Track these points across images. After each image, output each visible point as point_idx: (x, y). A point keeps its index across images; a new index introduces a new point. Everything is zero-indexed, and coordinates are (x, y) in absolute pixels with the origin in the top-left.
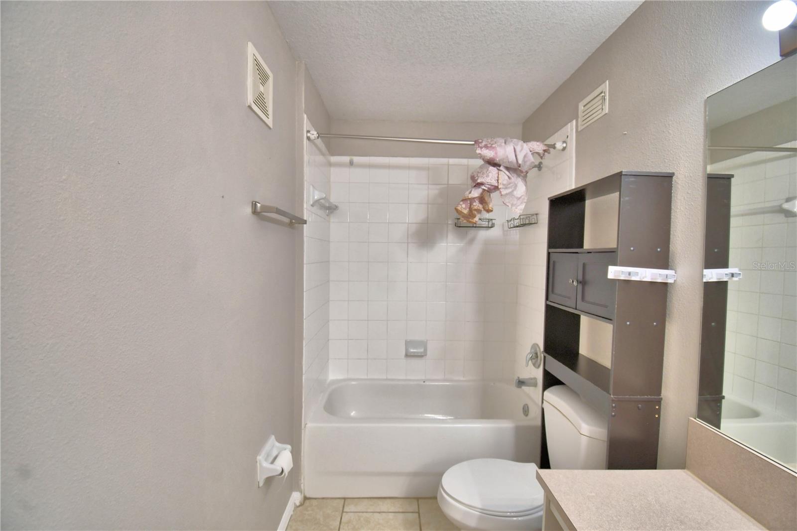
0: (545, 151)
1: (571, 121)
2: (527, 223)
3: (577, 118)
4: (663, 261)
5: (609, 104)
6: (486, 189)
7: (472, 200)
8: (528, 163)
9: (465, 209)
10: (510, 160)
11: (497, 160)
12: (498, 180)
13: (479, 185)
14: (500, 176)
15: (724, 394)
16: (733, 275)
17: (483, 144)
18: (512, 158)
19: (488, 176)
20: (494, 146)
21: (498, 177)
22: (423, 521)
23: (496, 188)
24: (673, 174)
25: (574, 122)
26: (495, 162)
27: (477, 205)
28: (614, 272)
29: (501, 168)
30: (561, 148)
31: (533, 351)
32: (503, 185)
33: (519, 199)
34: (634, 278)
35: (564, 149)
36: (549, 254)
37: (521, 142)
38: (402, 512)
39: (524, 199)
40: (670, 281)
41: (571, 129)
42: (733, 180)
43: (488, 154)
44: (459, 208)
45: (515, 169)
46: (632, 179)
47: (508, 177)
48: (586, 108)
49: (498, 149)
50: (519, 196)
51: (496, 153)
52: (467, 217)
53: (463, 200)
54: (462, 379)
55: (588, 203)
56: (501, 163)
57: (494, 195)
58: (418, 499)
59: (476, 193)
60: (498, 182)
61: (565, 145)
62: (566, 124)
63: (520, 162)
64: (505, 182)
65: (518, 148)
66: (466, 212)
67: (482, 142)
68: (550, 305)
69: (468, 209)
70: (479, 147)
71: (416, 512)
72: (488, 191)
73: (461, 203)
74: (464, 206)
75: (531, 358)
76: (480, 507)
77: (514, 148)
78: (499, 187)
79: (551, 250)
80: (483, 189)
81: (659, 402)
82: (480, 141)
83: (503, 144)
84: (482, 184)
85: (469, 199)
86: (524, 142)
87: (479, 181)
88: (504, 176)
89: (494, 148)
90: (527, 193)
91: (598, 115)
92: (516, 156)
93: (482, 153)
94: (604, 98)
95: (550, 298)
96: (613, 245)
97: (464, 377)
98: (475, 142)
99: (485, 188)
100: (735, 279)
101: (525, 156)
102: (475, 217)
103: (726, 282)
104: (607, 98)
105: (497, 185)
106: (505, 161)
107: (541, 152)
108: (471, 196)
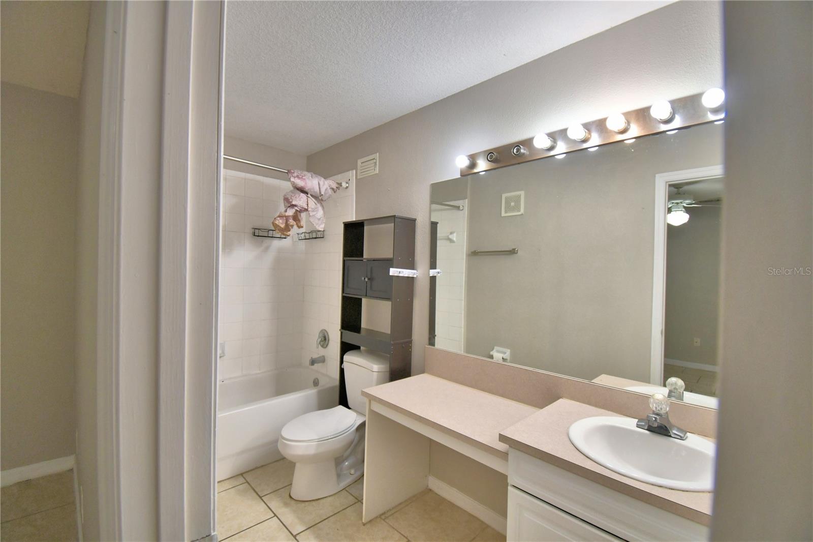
0: (337, 188)
1: (352, 169)
2: (313, 237)
3: (356, 169)
4: (412, 266)
5: (379, 167)
6: (299, 210)
7: (287, 218)
8: (327, 195)
9: (282, 224)
10: (315, 191)
11: (306, 189)
12: (308, 205)
13: (293, 206)
14: (309, 201)
15: (436, 334)
16: (438, 273)
17: (295, 174)
18: (317, 189)
19: (300, 200)
20: (304, 177)
21: (307, 202)
22: (253, 486)
23: (306, 210)
24: (416, 219)
25: (354, 171)
26: (305, 190)
27: (291, 222)
28: (393, 272)
29: (309, 195)
30: (345, 187)
31: (321, 335)
32: (312, 209)
33: (319, 219)
34: (401, 275)
35: (347, 187)
36: (344, 261)
37: (323, 179)
38: (232, 488)
39: (323, 220)
40: (415, 276)
41: (352, 174)
42: (438, 225)
43: (300, 183)
44: (277, 222)
45: (318, 198)
46: (400, 220)
47: (315, 203)
48: (364, 164)
49: (307, 181)
50: (319, 218)
51: (306, 183)
52: (282, 231)
53: (279, 216)
54: (259, 372)
55: (366, 228)
56: (309, 191)
57: (303, 215)
58: (242, 474)
59: (290, 212)
60: (308, 206)
61: (347, 185)
62: (348, 170)
63: (323, 193)
64: (313, 207)
65: (321, 183)
66: (283, 226)
67: (294, 173)
68: (346, 297)
69: (284, 224)
70: (292, 176)
71: (245, 483)
72: (299, 212)
73: (278, 218)
74: (281, 221)
75: (321, 341)
76: (317, 438)
77: (319, 183)
78: (309, 210)
79: (346, 259)
80: (296, 210)
81: (411, 342)
82: (292, 171)
83: (311, 178)
84: (295, 206)
85: (286, 216)
86: (324, 178)
87: (294, 203)
88: (312, 203)
89: (304, 179)
90: (324, 216)
91: (372, 173)
92: (319, 188)
93: (295, 181)
94: (376, 163)
95: (345, 292)
96: (391, 256)
97: (260, 370)
98: (288, 171)
99: (297, 209)
100: (439, 275)
101: (326, 190)
102: (289, 231)
103: (435, 276)
104: (378, 163)
105: (307, 208)
106: (312, 190)
107: (335, 188)
108: (287, 214)
